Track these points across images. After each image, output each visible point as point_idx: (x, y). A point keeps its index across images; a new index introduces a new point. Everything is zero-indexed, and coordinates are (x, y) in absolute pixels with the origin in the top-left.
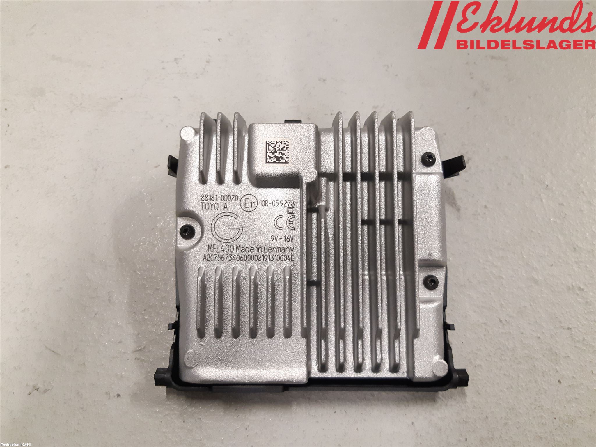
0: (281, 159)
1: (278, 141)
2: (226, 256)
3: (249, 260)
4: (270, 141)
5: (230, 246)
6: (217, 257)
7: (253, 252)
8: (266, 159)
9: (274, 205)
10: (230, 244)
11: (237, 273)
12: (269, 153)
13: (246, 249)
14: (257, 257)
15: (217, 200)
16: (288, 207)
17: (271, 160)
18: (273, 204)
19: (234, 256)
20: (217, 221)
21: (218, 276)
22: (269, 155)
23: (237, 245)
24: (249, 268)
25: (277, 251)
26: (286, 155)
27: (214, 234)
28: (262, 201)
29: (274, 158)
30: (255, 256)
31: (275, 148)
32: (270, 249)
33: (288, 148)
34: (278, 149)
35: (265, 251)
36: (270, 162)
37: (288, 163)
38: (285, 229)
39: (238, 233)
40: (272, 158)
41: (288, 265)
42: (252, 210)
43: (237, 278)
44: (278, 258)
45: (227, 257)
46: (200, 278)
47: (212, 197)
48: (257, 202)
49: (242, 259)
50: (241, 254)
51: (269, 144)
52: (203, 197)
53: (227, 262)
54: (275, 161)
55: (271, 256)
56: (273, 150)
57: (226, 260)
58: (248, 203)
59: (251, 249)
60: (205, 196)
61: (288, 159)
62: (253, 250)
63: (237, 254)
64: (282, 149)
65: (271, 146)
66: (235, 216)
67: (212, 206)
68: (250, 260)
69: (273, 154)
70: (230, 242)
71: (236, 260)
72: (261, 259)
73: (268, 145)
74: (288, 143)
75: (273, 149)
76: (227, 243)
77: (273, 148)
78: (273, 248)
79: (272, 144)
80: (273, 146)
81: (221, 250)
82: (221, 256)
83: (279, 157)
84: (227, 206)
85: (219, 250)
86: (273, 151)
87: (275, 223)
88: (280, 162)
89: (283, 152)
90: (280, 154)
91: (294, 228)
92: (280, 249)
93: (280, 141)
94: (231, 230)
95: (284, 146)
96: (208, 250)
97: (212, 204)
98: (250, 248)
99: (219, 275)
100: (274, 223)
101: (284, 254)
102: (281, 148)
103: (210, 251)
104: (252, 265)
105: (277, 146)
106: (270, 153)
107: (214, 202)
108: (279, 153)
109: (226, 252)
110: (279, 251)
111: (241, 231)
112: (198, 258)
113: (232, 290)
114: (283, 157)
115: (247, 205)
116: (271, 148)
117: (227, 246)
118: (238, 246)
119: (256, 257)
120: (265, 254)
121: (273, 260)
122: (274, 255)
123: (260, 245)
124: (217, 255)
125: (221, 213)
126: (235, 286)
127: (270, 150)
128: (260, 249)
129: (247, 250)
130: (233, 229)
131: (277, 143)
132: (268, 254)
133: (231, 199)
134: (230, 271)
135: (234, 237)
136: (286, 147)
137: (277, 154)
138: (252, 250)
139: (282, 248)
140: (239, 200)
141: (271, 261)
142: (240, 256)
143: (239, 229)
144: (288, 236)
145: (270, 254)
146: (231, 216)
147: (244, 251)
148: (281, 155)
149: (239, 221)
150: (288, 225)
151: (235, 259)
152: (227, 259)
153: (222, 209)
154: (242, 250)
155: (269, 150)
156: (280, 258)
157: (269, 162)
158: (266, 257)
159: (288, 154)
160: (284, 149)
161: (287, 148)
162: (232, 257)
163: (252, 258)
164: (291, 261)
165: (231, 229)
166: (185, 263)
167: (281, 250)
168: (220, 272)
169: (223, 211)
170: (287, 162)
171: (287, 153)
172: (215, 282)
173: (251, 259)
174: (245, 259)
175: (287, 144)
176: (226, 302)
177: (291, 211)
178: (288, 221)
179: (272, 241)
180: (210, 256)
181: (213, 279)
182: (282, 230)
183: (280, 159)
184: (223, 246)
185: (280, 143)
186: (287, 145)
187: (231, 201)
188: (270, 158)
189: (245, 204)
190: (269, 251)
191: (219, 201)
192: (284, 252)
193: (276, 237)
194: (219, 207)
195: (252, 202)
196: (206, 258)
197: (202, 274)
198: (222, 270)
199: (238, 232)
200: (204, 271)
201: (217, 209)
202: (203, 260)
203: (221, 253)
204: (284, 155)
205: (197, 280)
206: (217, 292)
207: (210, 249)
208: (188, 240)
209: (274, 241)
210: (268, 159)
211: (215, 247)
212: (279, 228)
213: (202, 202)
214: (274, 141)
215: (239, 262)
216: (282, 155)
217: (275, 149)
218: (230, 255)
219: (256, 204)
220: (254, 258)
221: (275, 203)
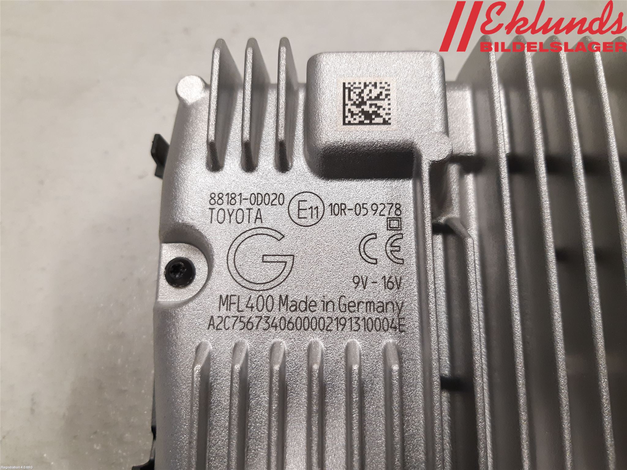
0: (375, 117)
1: (368, 83)
2: (257, 320)
3: (306, 327)
4: (352, 83)
5: (265, 299)
6: (237, 322)
7: (315, 311)
8: (345, 117)
9: (358, 212)
10: (265, 294)
11: (282, 356)
12: (349, 105)
13: (299, 305)
14: (324, 323)
15: (241, 203)
16: (387, 216)
17: (355, 119)
18: (355, 211)
19: (274, 320)
20: (239, 245)
21: (238, 363)
22: (349, 110)
23: (281, 296)
24: (307, 345)
25: (366, 310)
26: (384, 109)
27: (234, 272)
28: (333, 204)
29: (360, 114)
30: (319, 321)
31: (362, 95)
32: (351, 304)
33: (389, 95)
34: (368, 97)
35: (340, 310)
36: (352, 122)
37: (390, 124)
38: (384, 261)
39: (283, 271)
40: (357, 114)
41: (391, 341)
42: (313, 223)
43: (280, 368)
44: (370, 326)
45: (259, 322)
46: (198, 367)
47: (232, 197)
48: (324, 208)
49: (291, 326)
50: (289, 315)
51: (349, 89)
52: (212, 198)
53: (258, 333)
54: (363, 121)
55: (354, 321)
56: (357, 100)
57: (257, 328)
58: (306, 209)
59: (310, 305)
60: (218, 196)
61: (390, 116)
62: (316, 306)
63: (280, 316)
64: (375, 97)
65: (355, 93)
66: (279, 236)
67: (230, 216)
68: (308, 328)
69: (357, 107)
70: (267, 290)
71: (278, 328)
72: (333, 327)
73: (347, 91)
74: (389, 85)
75: (357, 97)
76: (259, 291)
77: (357, 95)
78: (359, 304)
79: (355, 88)
80: (357, 93)
81: (247, 307)
82: (245, 320)
83: (371, 112)
84: (261, 216)
85: (242, 307)
86: (357, 102)
87: (362, 250)
88: (373, 122)
89: (379, 103)
90: (373, 107)
91: (403, 259)
92: (374, 306)
93: (373, 83)
94: (268, 264)
95: (381, 93)
96: (220, 307)
97: (231, 212)
98: (308, 303)
99: (241, 362)
100: (360, 249)
101: (382, 316)
102: (374, 94)
103: (223, 308)
104: (312, 339)
105: (366, 91)
106: (352, 105)
107: (236, 207)
108: (371, 105)
109: (256, 311)
110: (372, 309)
111: (289, 265)
112: (198, 324)
113: (270, 397)
114: (378, 112)
115: (303, 214)
116: (354, 97)
117: (261, 297)
118: (284, 298)
119: (322, 321)
120: (342, 315)
121: (359, 328)
122: (361, 319)
123: (329, 297)
124: (238, 317)
125: (248, 229)
126: (275, 388)
127: (352, 100)
128: (330, 304)
129: (303, 306)
130: (272, 262)
131: (366, 85)
132: (347, 315)
133: (270, 201)
134: (265, 353)
135: (276, 278)
136: (384, 93)
137: (366, 108)
138: (314, 306)
139: (379, 302)
140: (287, 202)
141: (354, 330)
142: (288, 319)
143: (286, 262)
144: (390, 278)
145: (351, 315)
146: (268, 235)
147: (296, 309)
148: (374, 109)
149: (285, 246)
150: (389, 254)
151: (276, 327)
152: (260, 327)
153: (251, 220)
154: (292, 306)
155: (350, 99)
156: (374, 324)
157: (350, 123)
158: (343, 321)
159: (389, 107)
160: (381, 97)
161: (387, 95)
162: (270, 321)
163: (314, 324)
164: (400, 331)
165: (269, 262)
166: (169, 336)
167: (376, 307)
168: (243, 355)
169: (253, 226)
170: (387, 121)
171: (387, 106)
172: (232, 376)
173: (312, 327)
174: (299, 326)
175: (386, 87)
176: (256, 422)
177: (395, 224)
178: (388, 245)
179: (356, 288)
180: (223, 320)
181: (228, 372)
182: (376, 263)
183: (373, 117)
184: (252, 297)
185: (373, 85)
186: (386, 90)
187: (270, 204)
188: (353, 114)
189: (299, 211)
190: (349, 309)
191: (246, 205)
192: (383, 311)
193: (365, 279)
194: (246, 218)
195: (313, 208)
196: (214, 323)
197: (203, 359)
198: (247, 349)
199: (284, 268)
200: (209, 353)
201: (240, 222)
202: (209, 328)
203: (247, 314)
204: (381, 109)
205: (193, 373)
206: (236, 401)
207: (224, 305)
208: (180, 288)
209: (360, 288)
210: (347, 117)
211: (234, 299)
212: (369, 260)
213: (212, 207)
214: (360, 83)
215: (283, 333)
216: (376, 109)
217: (363, 98)
218: (265, 317)
219: (321, 209)
220: (318, 324)
221: (359, 209)
